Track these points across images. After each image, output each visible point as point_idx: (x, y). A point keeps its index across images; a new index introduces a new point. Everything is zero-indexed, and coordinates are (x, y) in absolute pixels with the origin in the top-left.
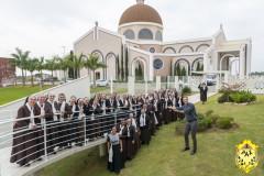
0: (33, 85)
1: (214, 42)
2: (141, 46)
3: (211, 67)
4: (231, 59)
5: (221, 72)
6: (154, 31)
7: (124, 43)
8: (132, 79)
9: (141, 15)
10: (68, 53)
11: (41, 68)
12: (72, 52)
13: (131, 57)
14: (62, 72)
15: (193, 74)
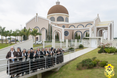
0: (6, 43)
1: (94, 23)
2: (58, 25)
3: (93, 35)
4: (103, 31)
5: (98, 37)
6: (64, 18)
7: (50, 23)
8: (54, 40)
9: (59, 10)
10: (23, 28)
11: (10, 35)
12: (25, 28)
13: (53, 30)
14: (20, 37)
15: (84, 38)
